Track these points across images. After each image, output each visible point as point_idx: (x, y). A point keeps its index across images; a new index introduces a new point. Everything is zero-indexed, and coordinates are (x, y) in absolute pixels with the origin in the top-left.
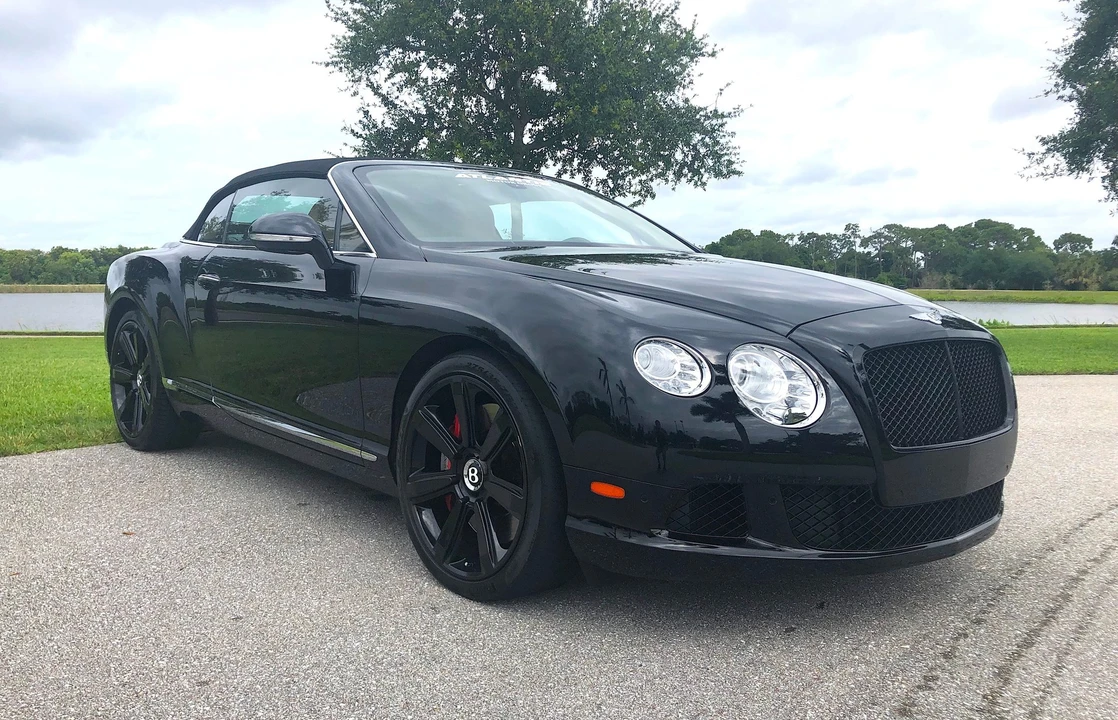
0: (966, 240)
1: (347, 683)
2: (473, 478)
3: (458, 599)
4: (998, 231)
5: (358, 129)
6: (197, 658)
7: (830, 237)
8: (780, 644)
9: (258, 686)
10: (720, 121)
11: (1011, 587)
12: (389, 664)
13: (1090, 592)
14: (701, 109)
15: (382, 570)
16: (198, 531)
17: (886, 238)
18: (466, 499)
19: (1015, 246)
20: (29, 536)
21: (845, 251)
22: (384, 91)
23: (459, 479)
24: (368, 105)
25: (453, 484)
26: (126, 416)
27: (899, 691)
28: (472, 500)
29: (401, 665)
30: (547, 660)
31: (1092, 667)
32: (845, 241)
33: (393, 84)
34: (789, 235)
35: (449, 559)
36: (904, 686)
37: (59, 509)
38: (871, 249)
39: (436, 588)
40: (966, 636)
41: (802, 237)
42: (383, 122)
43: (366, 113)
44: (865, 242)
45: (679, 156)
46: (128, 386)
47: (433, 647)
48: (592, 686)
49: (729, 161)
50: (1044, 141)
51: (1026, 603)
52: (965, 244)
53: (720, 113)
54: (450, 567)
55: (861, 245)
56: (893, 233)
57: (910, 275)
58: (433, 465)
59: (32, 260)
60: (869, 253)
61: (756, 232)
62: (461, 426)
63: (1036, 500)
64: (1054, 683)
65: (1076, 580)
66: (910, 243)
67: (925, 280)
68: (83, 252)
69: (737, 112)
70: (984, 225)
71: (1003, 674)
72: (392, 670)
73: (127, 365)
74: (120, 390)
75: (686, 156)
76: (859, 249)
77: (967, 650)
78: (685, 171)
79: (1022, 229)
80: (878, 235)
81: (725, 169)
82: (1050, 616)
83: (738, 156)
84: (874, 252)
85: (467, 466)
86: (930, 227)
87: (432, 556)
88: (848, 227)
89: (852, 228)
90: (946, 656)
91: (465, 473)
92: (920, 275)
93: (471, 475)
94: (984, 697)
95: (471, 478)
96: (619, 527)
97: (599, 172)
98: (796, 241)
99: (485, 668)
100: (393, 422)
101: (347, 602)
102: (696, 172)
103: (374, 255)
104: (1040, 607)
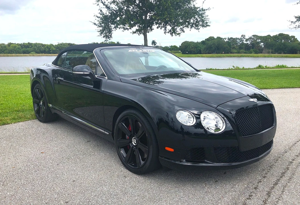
0: (276, 39)
1: (104, 201)
2: (135, 142)
3: (131, 173)
4: (285, 37)
5: (99, 15)
6: (64, 194)
7: (237, 39)
8: (214, 186)
9: (81, 203)
10: (204, 12)
11: (274, 165)
12: (114, 195)
13: (294, 166)
14: (198, 8)
15: (111, 164)
16: (61, 151)
17: (253, 39)
18: (133, 147)
19: (289, 41)
20: (16, 154)
21: (241, 43)
22: (106, 4)
23: (131, 142)
24: (102, 8)
25: (130, 143)
26: (38, 112)
27: (242, 200)
28: (135, 147)
29: (117, 195)
30: (154, 193)
31: (291, 191)
32: (241, 40)
33: (109, 2)
34: (225, 38)
35: (129, 162)
36: (244, 198)
37: (22, 144)
38: (248, 42)
39: (125, 170)
40: (261, 182)
41: (229, 39)
42: (106, 13)
43: (101, 11)
44: (247, 40)
45: (192, 21)
46: (38, 105)
47: (125, 189)
48: (166, 201)
49: (206, 22)
50: (296, 17)
51: (277, 171)
52: (275, 41)
53: (204, 9)
54: (129, 164)
55: (246, 41)
56: (255, 37)
57: (259, 50)
58: (124, 137)
59: (2, 47)
60: (248, 43)
61: (215, 37)
62: (131, 128)
63: (284, 135)
64: (281, 196)
65: (291, 162)
66: (259, 40)
67: (264, 51)
68: (17, 44)
69: (209, 9)
70: (281, 35)
71: (269, 194)
72: (115, 197)
73: (37, 98)
74: (36, 105)
75: (194, 21)
76: (245, 42)
77: (261, 187)
78: (194, 25)
79: (292, 36)
80: (250, 38)
81: (205, 25)
82: (283, 174)
83: (209, 21)
84: (249, 43)
85: (133, 139)
86: (265, 36)
87: (124, 161)
88: (242, 36)
89: (243, 36)
90: (255, 188)
91: (132, 140)
92: (262, 50)
93: (134, 141)
94: (263, 201)
95: (134, 142)
96: (172, 160)
97: (169, 28)
98: (227, 40)
99: (138, 196)
100: (113, 126)
101: (102, 175)
102: (197, 26)
103: (107, 78)
104: (281, 172)
